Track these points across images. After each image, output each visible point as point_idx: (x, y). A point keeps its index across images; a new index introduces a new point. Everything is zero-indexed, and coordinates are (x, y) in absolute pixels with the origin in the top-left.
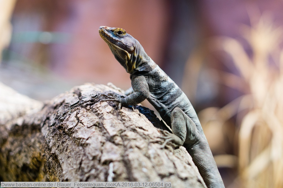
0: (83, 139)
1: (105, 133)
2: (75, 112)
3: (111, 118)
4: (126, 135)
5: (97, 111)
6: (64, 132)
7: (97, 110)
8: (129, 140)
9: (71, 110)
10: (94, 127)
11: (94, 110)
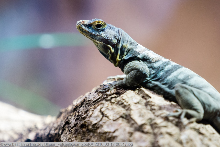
0: (110, 132)
1: (133, 124)
2: (99, 108)
3: (139, 109)
4: (155, 123)
5: (123, 103)
6: (88, 129)
7: (123, 101)
8: (159, 128)
9: (94, 106)
10: (121, 119)
11: (120, 103)
